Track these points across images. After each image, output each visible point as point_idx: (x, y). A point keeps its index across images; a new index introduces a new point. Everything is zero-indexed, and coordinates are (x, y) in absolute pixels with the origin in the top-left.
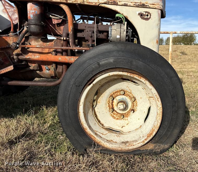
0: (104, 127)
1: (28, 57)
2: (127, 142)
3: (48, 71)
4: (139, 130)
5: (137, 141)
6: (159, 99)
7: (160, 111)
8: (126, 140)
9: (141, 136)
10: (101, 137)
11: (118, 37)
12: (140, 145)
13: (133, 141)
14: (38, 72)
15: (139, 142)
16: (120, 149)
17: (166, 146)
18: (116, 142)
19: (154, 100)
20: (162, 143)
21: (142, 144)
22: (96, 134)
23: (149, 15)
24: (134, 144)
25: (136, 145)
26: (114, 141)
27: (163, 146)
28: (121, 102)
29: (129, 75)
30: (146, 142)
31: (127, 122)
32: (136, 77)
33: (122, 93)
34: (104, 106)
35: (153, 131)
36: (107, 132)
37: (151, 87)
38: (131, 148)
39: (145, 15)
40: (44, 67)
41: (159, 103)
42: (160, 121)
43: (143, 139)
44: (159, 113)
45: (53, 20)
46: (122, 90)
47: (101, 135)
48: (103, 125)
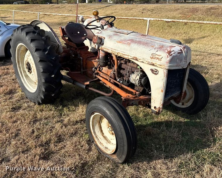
0: (104, 135)
2: (107, 148)
10: (98, 139)
11: (134, 82)
16: (103, 150)
18: (103, 146)
22: (96, 137)
23: (157, 72)
26: (103, 144)
34: (105, 124)
36: (103, 138)
39: (154, 71)
47: (99, 138)
48: (103, 133)
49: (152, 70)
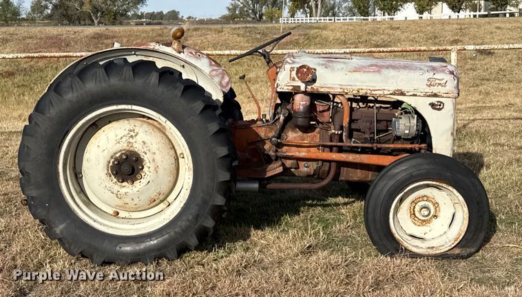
0: (407, 233)
1: (291, 154)
2: (433, 247)
3: (306, 169)
4: (444, 236)
5: (443, 246)
6: (466, 205)
7: (467, 215)
8: (432, 246)
9: (448, 241)
11: (407, 132)
12: (447, 249)
13: (440, 246)
14: (293, 170)
15: (446, 246)
16: (427, 253)
17: (473, 250)
18: (422, 248)
19: (460, 207)
20: (468, 247)
21: (450, 248)
23: (442, 105)
24: (441, 248)
25: (443, 250)
26: (420, 246)
27: (469, 251)
28: (425, 208)
29: (438, 184)
30: (453, 246)
31: (429, 228)
32: (444, 185)
33: (425, 198)
34: (406, 212)
35: (460, 235)
36: (411, 238)
37: (458, 194)
38: (438, 252)
39: (437, 105)
40: (302, 164)
41: (466, 209)
42: (466, 226)
43: (450, 244)
44: (465, 217)
45: (317, 106)
46: (425, 196)
47: (407, 241)
49: (432, 105)
